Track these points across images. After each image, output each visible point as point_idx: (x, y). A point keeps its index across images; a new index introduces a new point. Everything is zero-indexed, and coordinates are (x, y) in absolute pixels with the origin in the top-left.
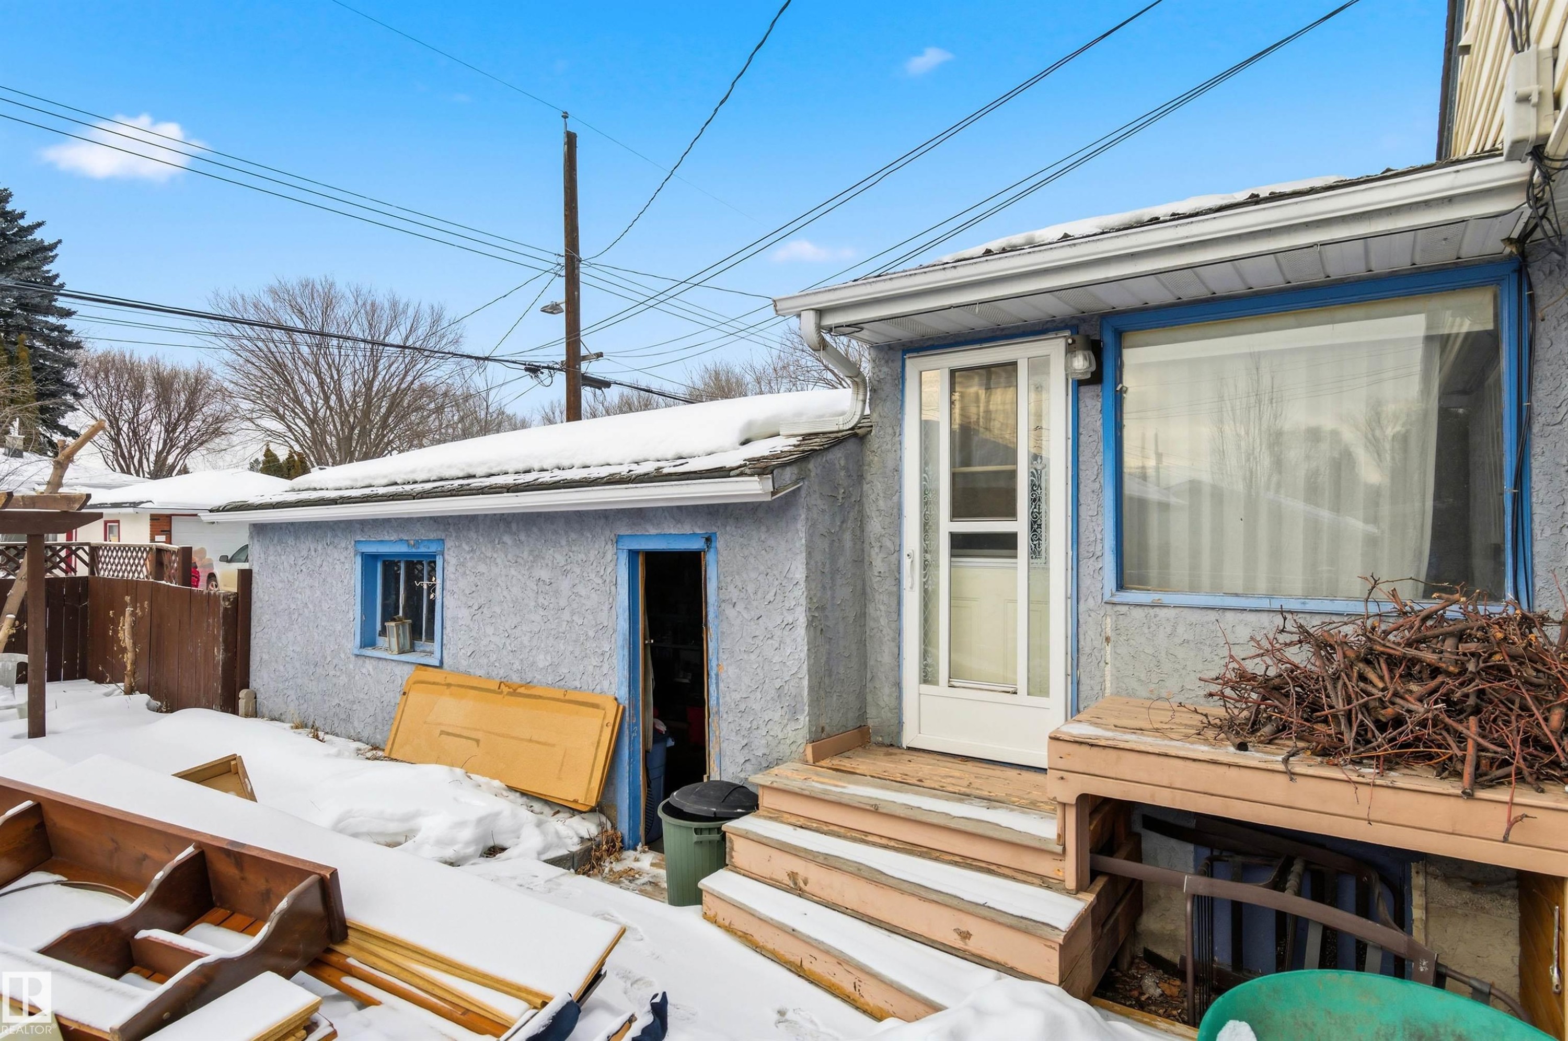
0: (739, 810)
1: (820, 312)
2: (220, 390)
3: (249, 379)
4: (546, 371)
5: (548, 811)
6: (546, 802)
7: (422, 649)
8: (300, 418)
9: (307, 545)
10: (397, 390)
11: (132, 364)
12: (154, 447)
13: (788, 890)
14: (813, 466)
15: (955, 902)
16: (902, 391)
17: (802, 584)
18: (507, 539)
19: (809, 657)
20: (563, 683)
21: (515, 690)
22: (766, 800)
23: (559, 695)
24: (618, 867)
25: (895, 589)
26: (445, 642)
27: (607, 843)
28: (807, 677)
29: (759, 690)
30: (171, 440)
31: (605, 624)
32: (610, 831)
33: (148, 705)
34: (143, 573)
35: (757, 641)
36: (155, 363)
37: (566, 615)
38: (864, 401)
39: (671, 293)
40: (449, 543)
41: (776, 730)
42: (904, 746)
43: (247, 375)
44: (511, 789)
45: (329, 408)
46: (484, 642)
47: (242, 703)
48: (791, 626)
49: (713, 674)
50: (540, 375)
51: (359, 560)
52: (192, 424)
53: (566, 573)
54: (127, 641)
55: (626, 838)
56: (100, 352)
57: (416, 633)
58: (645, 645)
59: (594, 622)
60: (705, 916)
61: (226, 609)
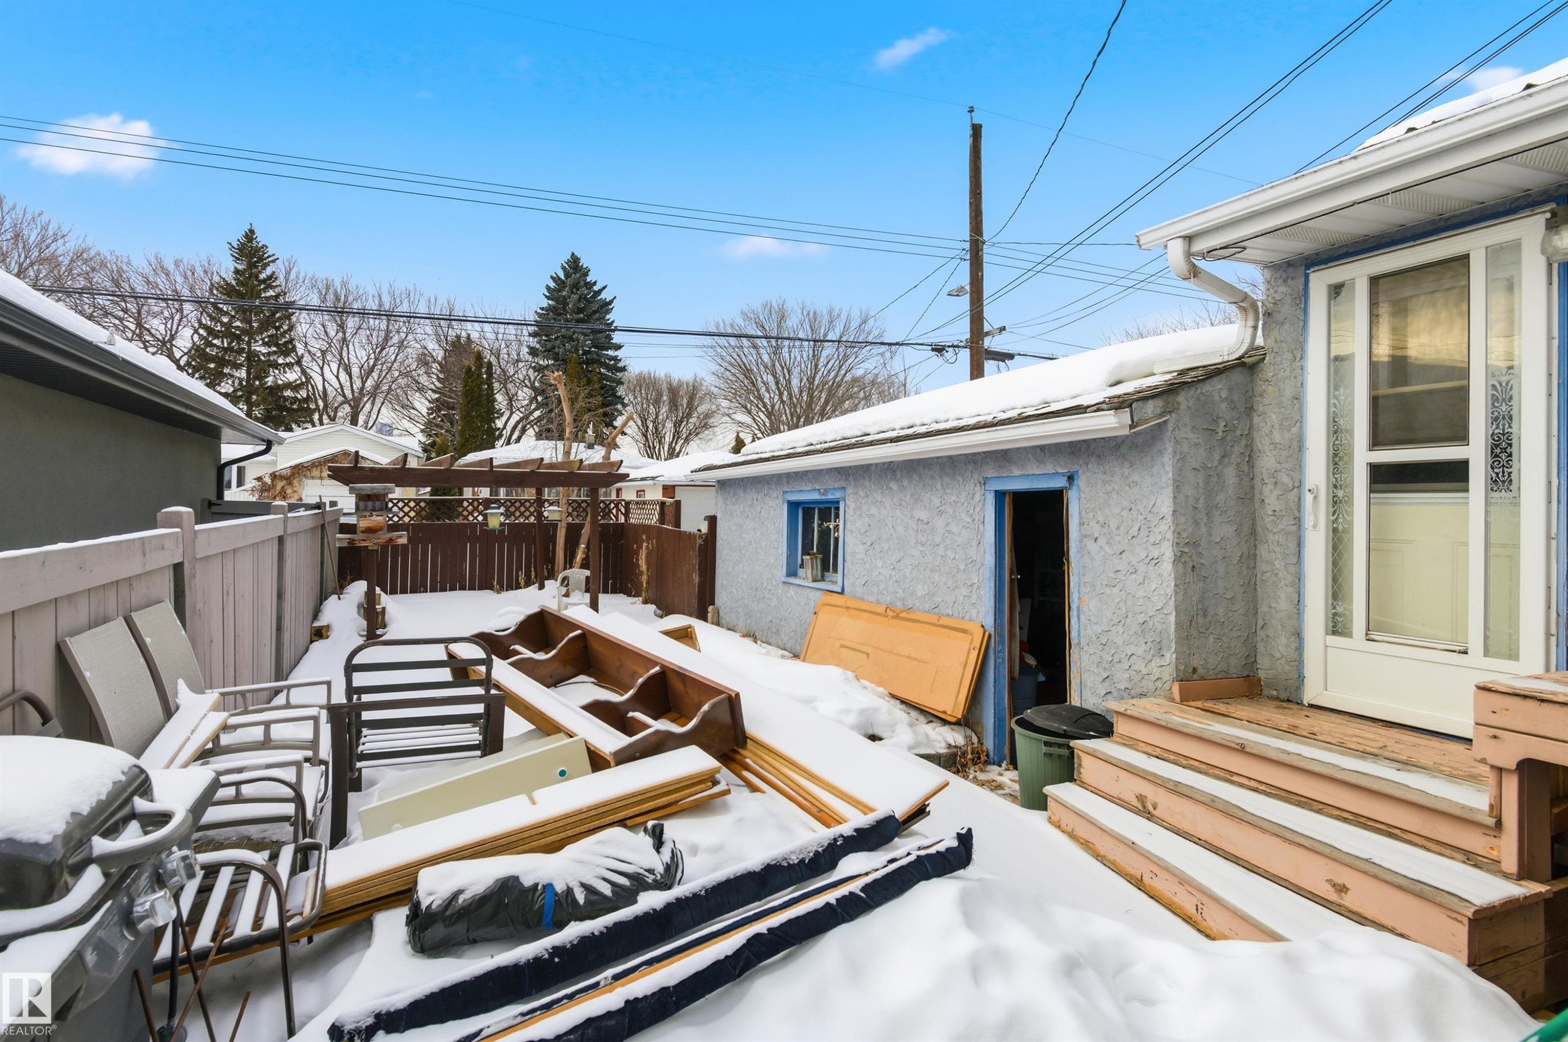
0: (1091, 733)
1: (1189, 239)
2: (709, 394)
3: (728, 383)
4: (951, 350)
5: (922, 719)
6: (922, 711)
7: (829, 579)
8: (763, 412)
9: (752, 495)
10: (833, 383)
11: (655, 380)
12: (667, 439)
13: (1137, 812)
14: (1183, 399)
15: (1327, 851)
16: (1305, 311)
17: (1169, 518)
18: (894, 486)
19: (1176, 593)
20: (937, 610)
21: (898, 614)
22: (1121, 727)
23: (934, 619)
24: (982, 776)
25: (1294, 528)
26: (845, 573)
27: (972, 753)
28: (1174, 613)
29: (1121, 624)
30: (678, 434)
31: (975, 558)
32: (976, 745)
33: (655, 612)
34: (654, 520)
35: (1119, 576)
36: (668, 376)
37: (941, 551)
38: (1255, 328)
39: (1057, 255)
40: (849, 491)
41: (1140, 665)
42: (1306, 703)
43: (726, 380)
44: (893, 696)
45: (783, 402)
46: (876, 573)
47: (710, 615)
48: (1156, 561)
49: (1074, 606)
50: (946, 354)
51: (785, 507)
52: (691, 420)
53: (941, 513)
54: (644, 567)
55: (991, 754)
56: (637, 372)
57: (825, 567)
58: (1011, 581)
59: (963, 557)
60: (1050, 820)
61: (700, 545)
